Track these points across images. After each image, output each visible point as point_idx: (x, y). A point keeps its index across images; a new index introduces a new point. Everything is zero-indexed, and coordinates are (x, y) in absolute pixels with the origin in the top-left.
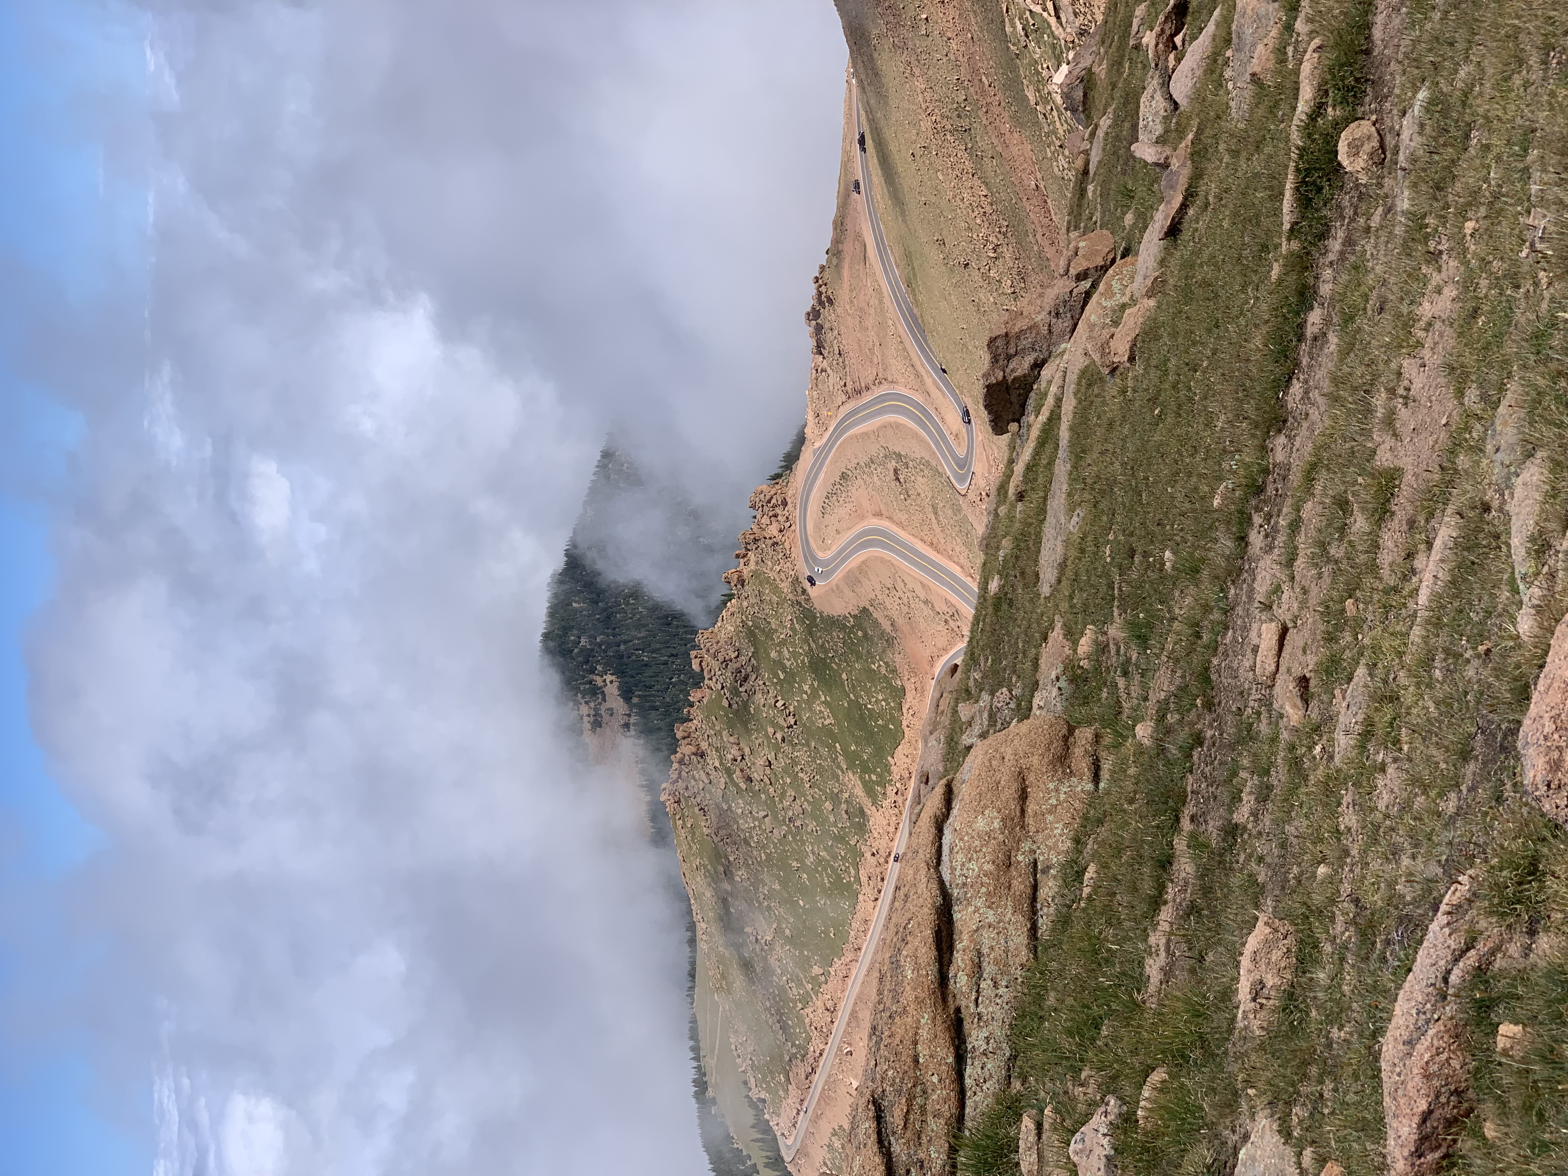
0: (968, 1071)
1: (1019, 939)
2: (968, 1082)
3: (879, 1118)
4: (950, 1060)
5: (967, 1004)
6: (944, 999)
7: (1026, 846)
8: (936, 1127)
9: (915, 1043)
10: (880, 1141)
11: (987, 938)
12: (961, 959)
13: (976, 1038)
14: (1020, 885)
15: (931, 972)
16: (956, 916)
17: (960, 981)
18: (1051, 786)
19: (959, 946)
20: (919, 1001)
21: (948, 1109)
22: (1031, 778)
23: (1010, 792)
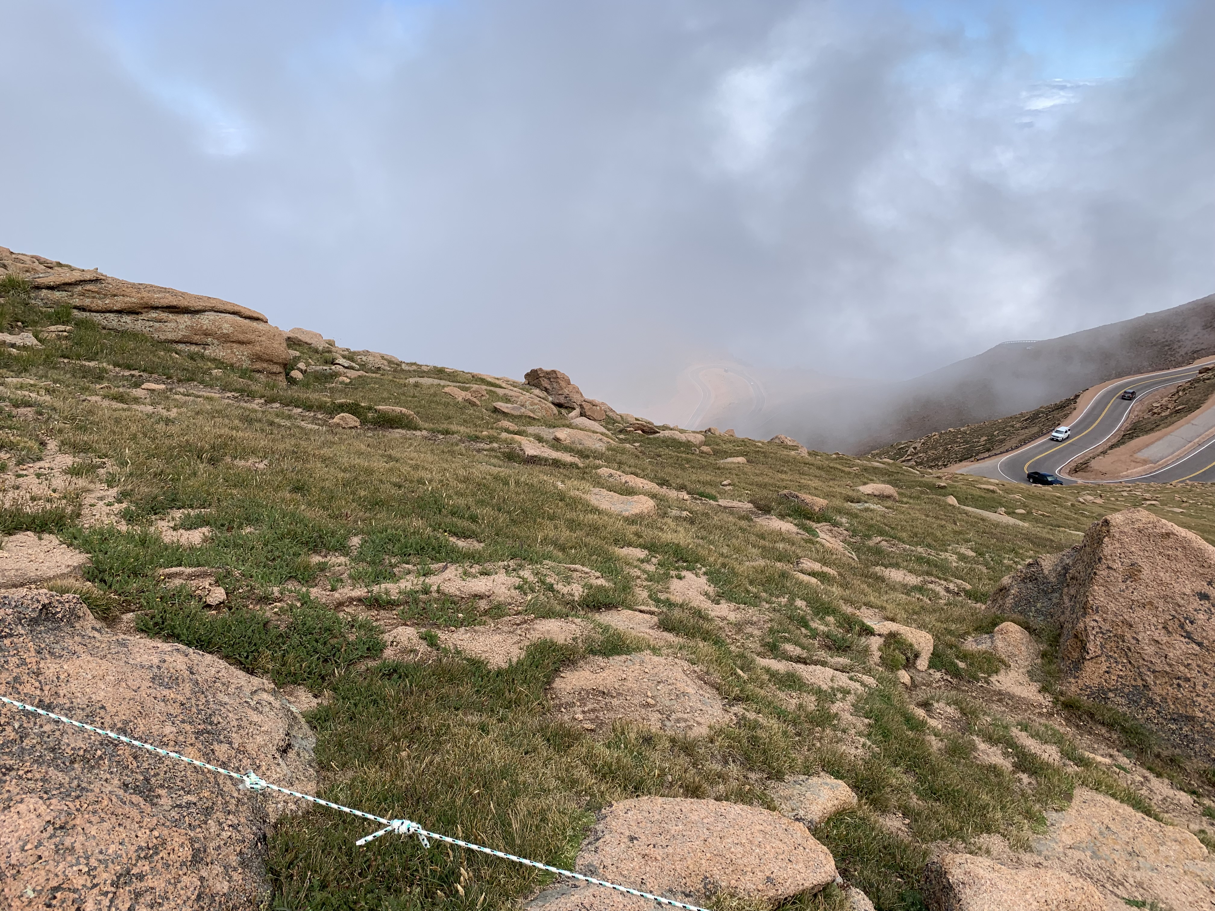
0: (112, 315)
1: (170, 336)
2: (107, 315)
3: (91, 281)
4: (115, 308)
5: (144, 316)
6: (145, 308)
7: (215, 342)
8: (87, 302)
9: (123, 296)
10: (81, 281)
11: (172, 325)
12: (164, 315)
13: (127, 319)
14: (196, 338)
15: (157, 304)
16: (186, 315)
17: (154, 315)
18: (245, 353)
19: (170, 315)
20: (142, 298)
21: (94, 306)
22: (250, 346)
23: (241, 337)
